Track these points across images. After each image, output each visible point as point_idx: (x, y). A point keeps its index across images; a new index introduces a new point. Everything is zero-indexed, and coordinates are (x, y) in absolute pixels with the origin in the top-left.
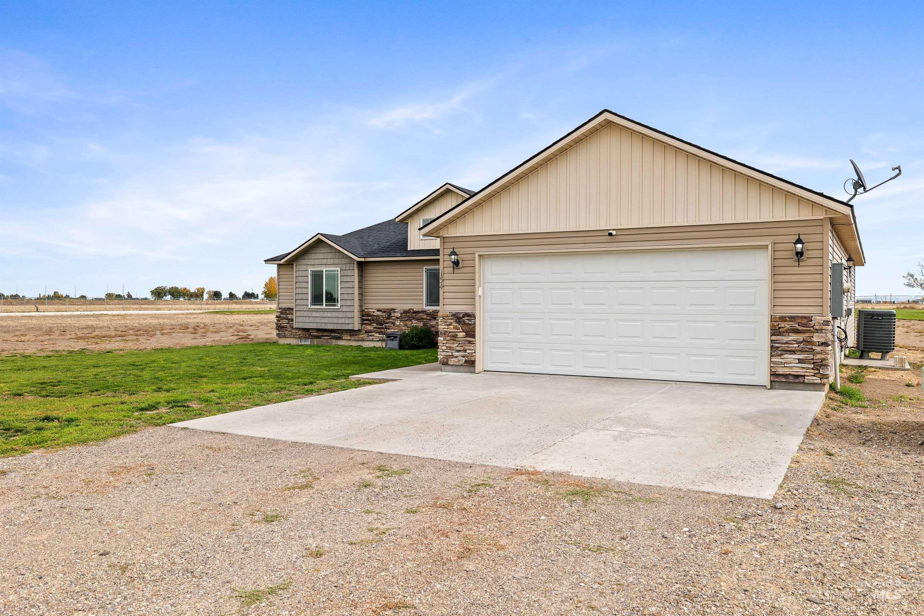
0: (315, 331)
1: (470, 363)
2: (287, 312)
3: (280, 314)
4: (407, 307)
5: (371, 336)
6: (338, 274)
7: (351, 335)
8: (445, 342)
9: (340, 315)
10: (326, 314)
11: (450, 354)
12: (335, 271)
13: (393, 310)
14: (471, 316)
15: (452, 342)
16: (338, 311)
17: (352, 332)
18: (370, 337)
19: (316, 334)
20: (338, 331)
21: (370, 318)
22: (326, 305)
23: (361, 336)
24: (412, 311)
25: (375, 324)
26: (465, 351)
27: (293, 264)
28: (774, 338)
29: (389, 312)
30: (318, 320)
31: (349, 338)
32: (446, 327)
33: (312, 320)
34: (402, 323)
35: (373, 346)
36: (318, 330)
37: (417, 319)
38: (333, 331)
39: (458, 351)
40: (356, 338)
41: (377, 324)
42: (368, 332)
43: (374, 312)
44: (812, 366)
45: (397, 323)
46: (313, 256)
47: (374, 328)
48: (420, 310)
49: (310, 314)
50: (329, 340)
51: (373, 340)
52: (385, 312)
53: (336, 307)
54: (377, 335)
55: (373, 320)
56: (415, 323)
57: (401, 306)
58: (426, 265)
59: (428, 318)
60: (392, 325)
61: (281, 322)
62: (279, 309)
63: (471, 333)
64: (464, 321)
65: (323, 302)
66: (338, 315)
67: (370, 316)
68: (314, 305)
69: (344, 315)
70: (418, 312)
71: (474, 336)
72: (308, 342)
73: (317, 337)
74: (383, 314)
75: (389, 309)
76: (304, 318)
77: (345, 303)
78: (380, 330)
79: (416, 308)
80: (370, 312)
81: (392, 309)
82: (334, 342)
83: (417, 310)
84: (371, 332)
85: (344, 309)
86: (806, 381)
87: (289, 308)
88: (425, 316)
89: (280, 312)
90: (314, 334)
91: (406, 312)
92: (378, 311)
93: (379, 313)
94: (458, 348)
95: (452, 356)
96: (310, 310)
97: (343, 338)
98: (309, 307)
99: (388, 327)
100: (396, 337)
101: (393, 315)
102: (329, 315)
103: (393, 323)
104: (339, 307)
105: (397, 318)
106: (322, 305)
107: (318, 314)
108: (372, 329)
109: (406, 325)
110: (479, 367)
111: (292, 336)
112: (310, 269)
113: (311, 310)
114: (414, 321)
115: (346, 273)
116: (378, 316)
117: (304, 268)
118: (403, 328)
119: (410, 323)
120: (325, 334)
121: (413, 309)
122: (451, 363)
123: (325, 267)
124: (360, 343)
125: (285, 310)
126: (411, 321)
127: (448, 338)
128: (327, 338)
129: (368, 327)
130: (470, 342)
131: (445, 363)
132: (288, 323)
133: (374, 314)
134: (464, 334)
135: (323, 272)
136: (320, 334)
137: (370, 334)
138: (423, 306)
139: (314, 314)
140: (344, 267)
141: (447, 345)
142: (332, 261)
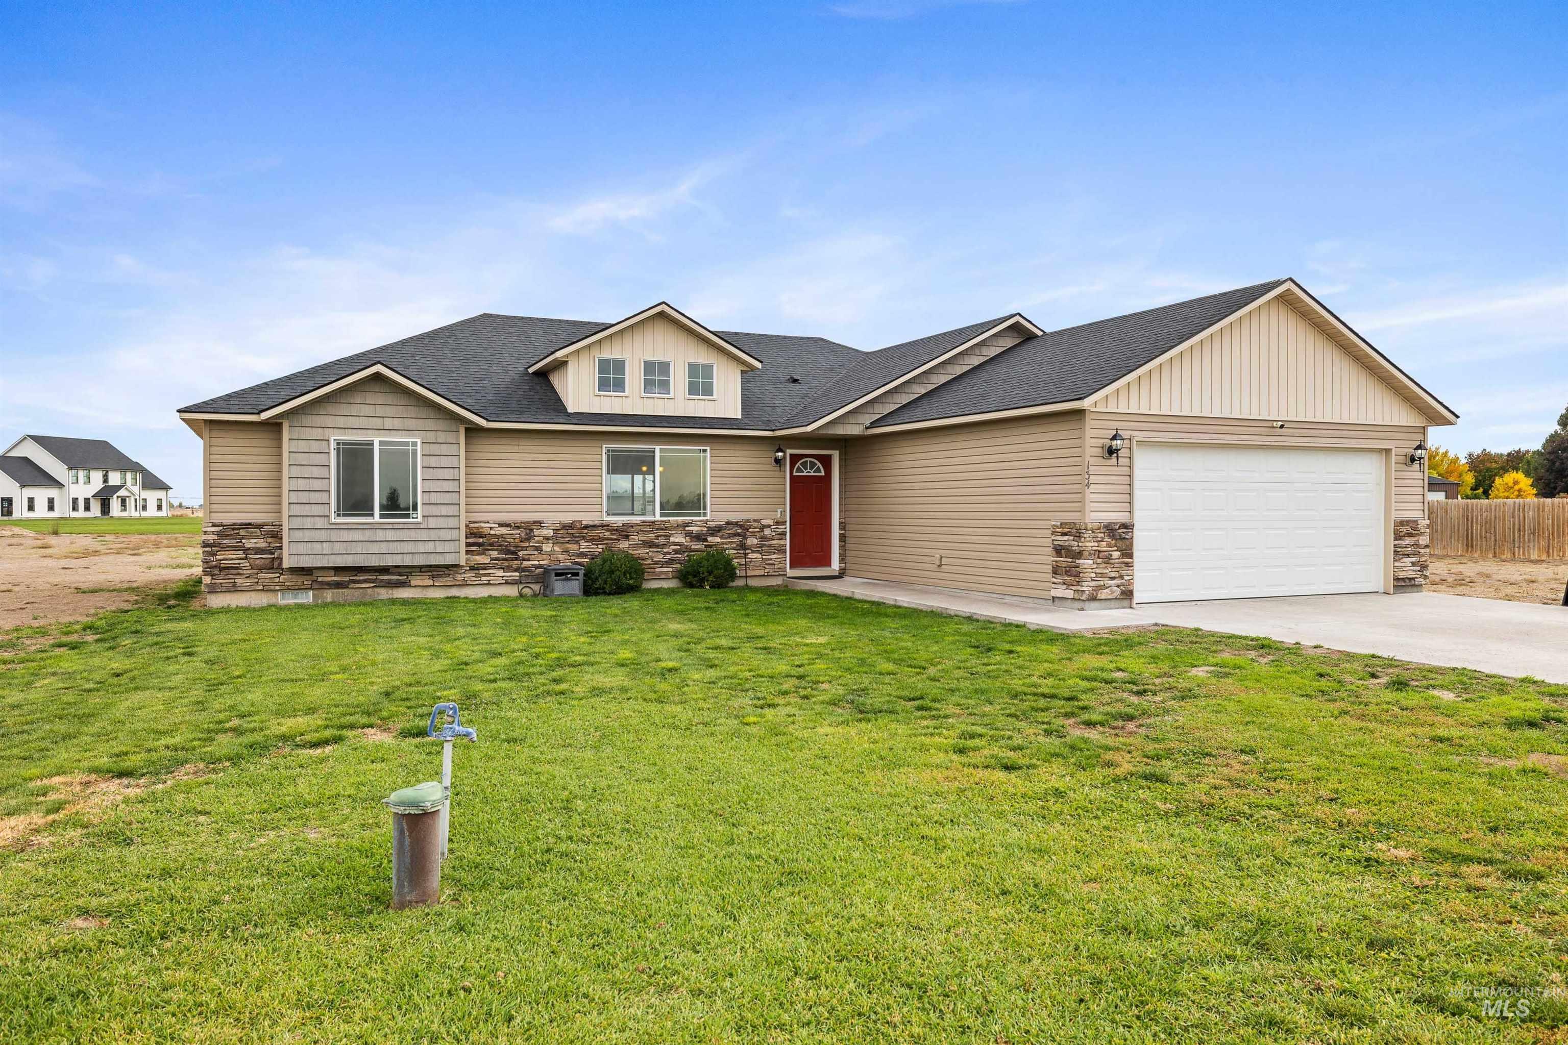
0: (332, 573)
1: (1127, 594)
2: (242, 532)
3: (215, 537)
4: (568, 518)
5: (485, 575)
6: (415, 453)
7: (433, 577)
8: (1095, 566)
9: (423, 535)
10: (380, 535)
11: (1102, 583)
12: (407, 444)
13: (539, 523)
14: (1128, 527)
15: (1104, 565)
16: (417, 527)
17: (436, 571)
18: (483, 578)
19: (336, 579)
20: (399, 570)
21: (481, 540)
22: (382, 516)
23: (459, 577)
24: (578, 525)
25: (495, 553)
26: (1121, 577)
27: (282, 423)
28: (1396, 542)
29: (529, 528)
30: (359, 548)
31: (430, 582)
32: (1096, 544)
33: (339, 548)
34: (557, 549)
35: (486, 595)
36: (338, 570)
37: (592, 540)
38: (385, 570)
39: (1112, 578)
40: (448, 581)
41: (500, 552)
42: (478, 569)
43: (491, 528)
44: (1419, 568)
45: (547, 548)
46: (344, 409)
47: (492, 559)
48: (596, 522)
49: (334, 535)
50: (369, 591)
51: (489, 584)
52: (518, 528)
53: (411, 520)
54: (500, 573)
55: (491, 545)
56: (584, 546)
57: (555, 516)
58: (608, 442)
59: (615, 537)
60: (536, 552)
61: (218, 557)
62: (214, 526)
63: (1128, 553)
64: (1120, 536)
65: (372, 509)
66: (413, 535)
67: (481, 537)
68: (344, 515)
69: (433, 535)
70: (594, 526)
71: (1131, 556)
72: (308, 598)
73: (338, 585)
74: (514, 532)
75: (528, 522)
76: (318, 546)
77: (433, 510)
78: (506, 563)
79: (587, 518)
80: (482, 528)
81: (535, 522)
82: (384, 594)
83: (591, 523)
84: (485, 569)
85: (432, 523)
86: (1417, 583)
87: (250, 524)
88: (607, 534)
89: (220, 534)
90: (329, 579)
91: (565, 527)
92: (501, 525)
93: (504, 531)
94: (1113, 575)
95: (1104, 587)
96: (334, 527)
97: (413, 583)
98: (333, 520)
99: (527, 557)
100: (577, 574)
101: (536, 532)
102: (390, 535)
103: (539, 549)
104: (419, 520)
105: (547, 539)
106: (372, 515)
107: (356, 535)
108: (487, 561)
109: (566, 551)
110: (1138, 597)
111: (261, 587)
112: (334, 437)
113: (338, 528)
114: (582, 543)
115: (435, 449)
116: (502, 536)
117: (317, 433)
118: (561, 557)
119: (575, 547)
120: (361, 578)
121: (580, 522)
122: (1103, 597)
123: (379, 435)
124: (454, 592)
125: (233, 529)
126: (577, 542)
127: (1099, 561)
128: (367, 585)
129: (477, 557)
130: (1127, 565)
131: (1093, 598)
132: (246, 558)
133: (492, 532)
134: (1119, 553)
135: (372, 444)
136: (347, 579)
137: (481, 572)
138: (602, 517)
139: (346, 535)
140: (431, 437)
141: (1098, 571)
142: (397, 423)
